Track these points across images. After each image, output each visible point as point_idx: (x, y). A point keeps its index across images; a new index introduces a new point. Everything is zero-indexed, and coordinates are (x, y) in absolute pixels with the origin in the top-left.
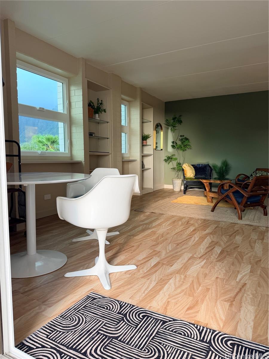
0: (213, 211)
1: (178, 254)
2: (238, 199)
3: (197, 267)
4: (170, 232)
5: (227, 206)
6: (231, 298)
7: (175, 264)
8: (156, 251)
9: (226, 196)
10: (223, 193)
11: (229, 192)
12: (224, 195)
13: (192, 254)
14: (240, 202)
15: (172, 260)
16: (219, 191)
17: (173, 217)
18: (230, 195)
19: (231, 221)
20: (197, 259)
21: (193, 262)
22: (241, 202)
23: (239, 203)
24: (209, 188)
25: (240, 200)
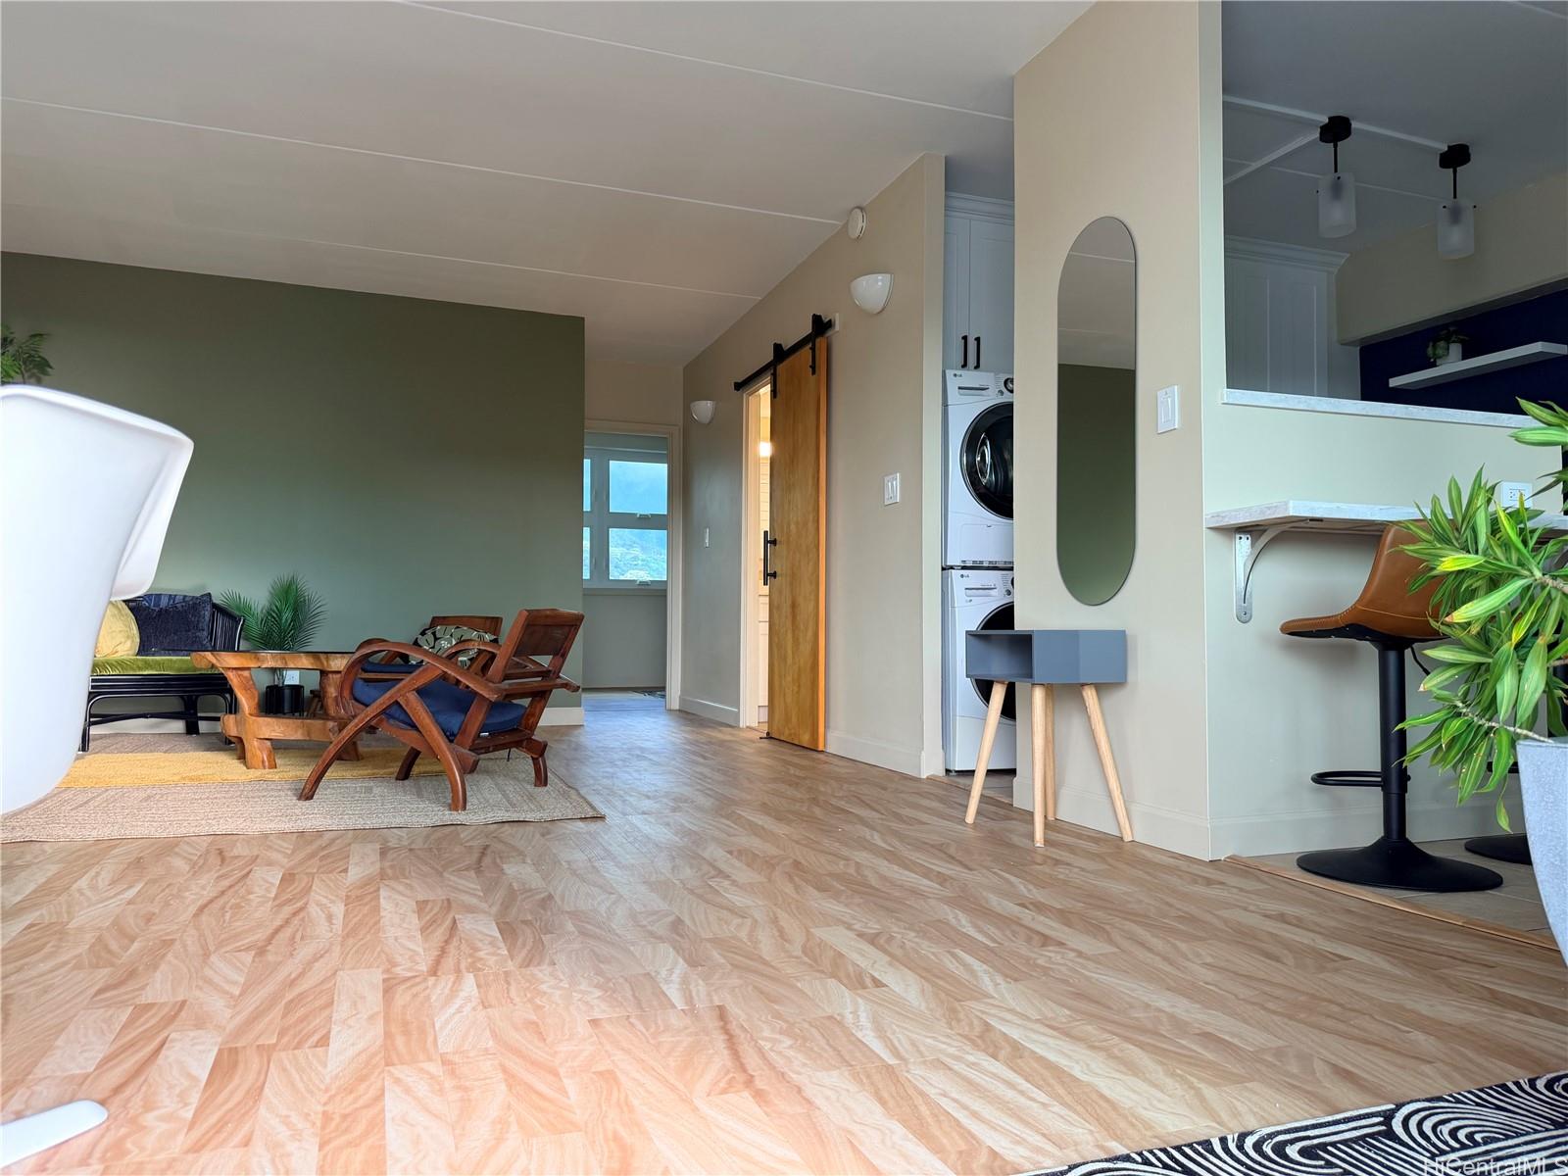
0: (310, 797)
1: (304, 985)
2: (442, 718)
3: (459, 1011)
4: (157, 911)
5: (355, 773)
6: (728, 1072)
7: (335, 1029)
8: (152, 1005)
9: (383, 712)
10: (366, 701)
11: (399, 690)
12: (374, 706)
13: (380, 970)
14: (456, 732)
15: (301, 1020)
16: (346, 693)
17: (115, 846)
18: (407, 701)
19: (429, 822)
20: (425, 980)
21: (415, 996)
22: (460, 729)
23: (451, 737)
24: (253, 697)
25: (454, 722)
